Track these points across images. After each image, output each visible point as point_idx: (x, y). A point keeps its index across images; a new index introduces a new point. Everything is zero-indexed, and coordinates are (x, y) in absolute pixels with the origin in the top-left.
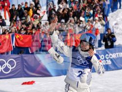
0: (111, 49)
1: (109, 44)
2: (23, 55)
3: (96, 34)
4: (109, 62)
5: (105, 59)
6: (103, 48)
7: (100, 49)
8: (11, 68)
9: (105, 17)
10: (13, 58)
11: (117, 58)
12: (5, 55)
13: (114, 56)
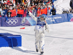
0: (54, 15)
1: (54, 13)
2: (21, 17)
3: (49, 9)
4: (54, 21)
5: (52, 19)
6: (52, 15)
7: (50, 15)
8: (16, 23)
9: (52, 3)
10: (17, 18)
11: (57, 19)
12: (14, 18)
13: (56, 18)
